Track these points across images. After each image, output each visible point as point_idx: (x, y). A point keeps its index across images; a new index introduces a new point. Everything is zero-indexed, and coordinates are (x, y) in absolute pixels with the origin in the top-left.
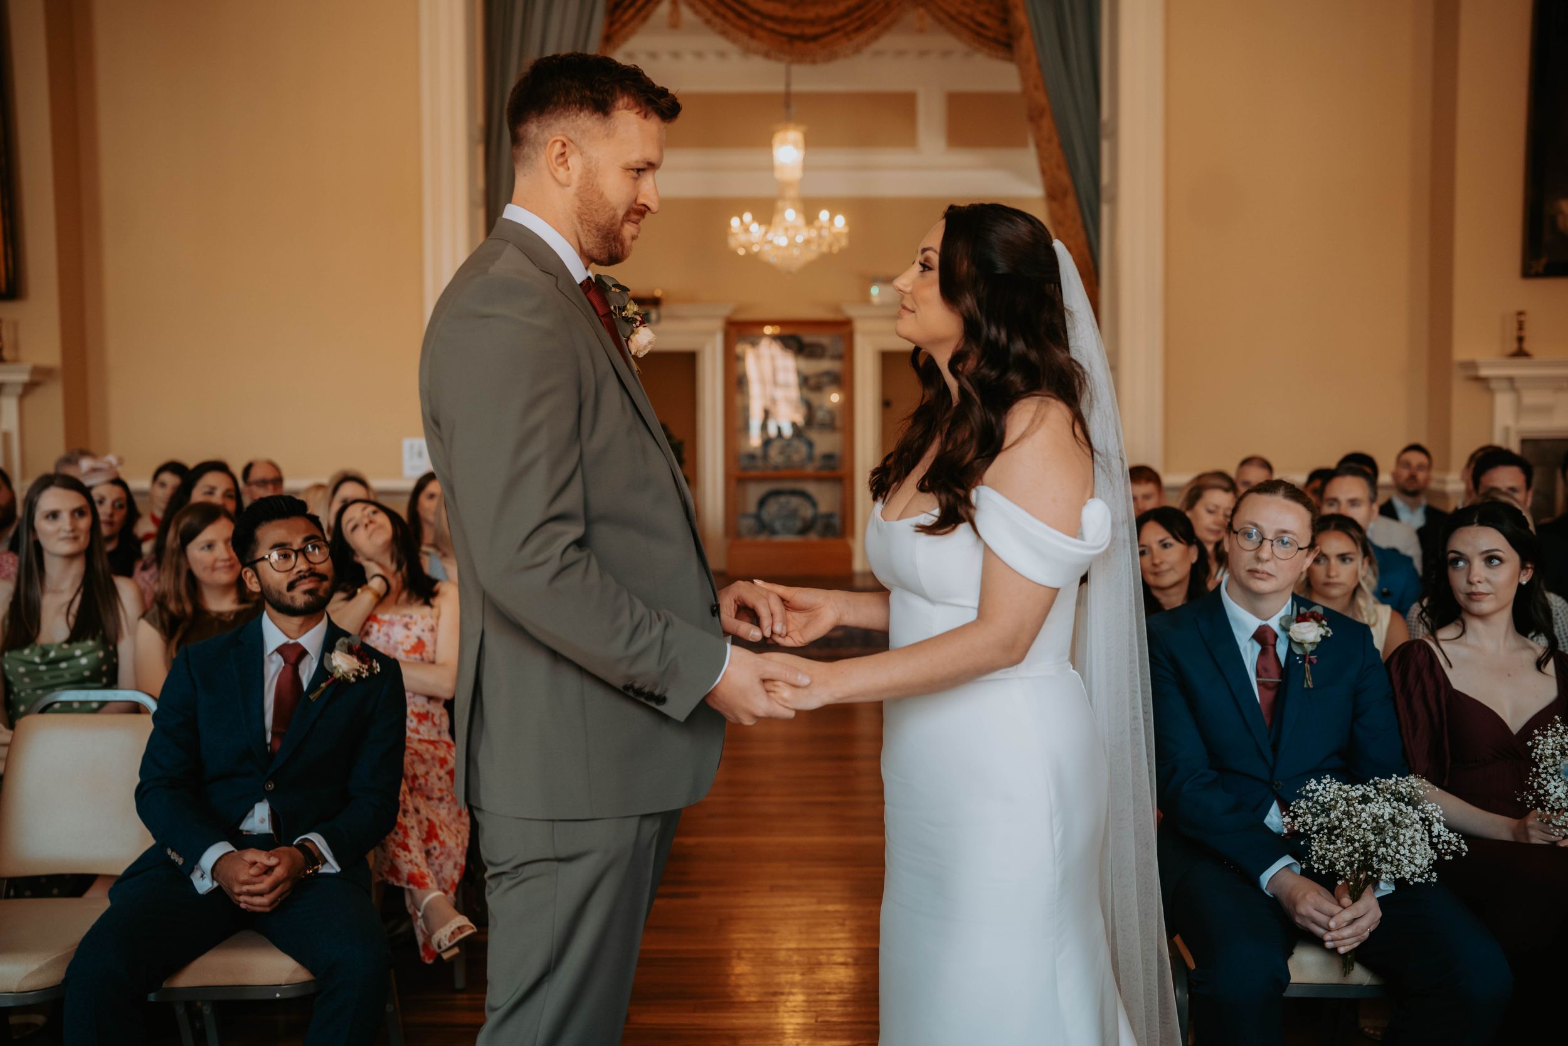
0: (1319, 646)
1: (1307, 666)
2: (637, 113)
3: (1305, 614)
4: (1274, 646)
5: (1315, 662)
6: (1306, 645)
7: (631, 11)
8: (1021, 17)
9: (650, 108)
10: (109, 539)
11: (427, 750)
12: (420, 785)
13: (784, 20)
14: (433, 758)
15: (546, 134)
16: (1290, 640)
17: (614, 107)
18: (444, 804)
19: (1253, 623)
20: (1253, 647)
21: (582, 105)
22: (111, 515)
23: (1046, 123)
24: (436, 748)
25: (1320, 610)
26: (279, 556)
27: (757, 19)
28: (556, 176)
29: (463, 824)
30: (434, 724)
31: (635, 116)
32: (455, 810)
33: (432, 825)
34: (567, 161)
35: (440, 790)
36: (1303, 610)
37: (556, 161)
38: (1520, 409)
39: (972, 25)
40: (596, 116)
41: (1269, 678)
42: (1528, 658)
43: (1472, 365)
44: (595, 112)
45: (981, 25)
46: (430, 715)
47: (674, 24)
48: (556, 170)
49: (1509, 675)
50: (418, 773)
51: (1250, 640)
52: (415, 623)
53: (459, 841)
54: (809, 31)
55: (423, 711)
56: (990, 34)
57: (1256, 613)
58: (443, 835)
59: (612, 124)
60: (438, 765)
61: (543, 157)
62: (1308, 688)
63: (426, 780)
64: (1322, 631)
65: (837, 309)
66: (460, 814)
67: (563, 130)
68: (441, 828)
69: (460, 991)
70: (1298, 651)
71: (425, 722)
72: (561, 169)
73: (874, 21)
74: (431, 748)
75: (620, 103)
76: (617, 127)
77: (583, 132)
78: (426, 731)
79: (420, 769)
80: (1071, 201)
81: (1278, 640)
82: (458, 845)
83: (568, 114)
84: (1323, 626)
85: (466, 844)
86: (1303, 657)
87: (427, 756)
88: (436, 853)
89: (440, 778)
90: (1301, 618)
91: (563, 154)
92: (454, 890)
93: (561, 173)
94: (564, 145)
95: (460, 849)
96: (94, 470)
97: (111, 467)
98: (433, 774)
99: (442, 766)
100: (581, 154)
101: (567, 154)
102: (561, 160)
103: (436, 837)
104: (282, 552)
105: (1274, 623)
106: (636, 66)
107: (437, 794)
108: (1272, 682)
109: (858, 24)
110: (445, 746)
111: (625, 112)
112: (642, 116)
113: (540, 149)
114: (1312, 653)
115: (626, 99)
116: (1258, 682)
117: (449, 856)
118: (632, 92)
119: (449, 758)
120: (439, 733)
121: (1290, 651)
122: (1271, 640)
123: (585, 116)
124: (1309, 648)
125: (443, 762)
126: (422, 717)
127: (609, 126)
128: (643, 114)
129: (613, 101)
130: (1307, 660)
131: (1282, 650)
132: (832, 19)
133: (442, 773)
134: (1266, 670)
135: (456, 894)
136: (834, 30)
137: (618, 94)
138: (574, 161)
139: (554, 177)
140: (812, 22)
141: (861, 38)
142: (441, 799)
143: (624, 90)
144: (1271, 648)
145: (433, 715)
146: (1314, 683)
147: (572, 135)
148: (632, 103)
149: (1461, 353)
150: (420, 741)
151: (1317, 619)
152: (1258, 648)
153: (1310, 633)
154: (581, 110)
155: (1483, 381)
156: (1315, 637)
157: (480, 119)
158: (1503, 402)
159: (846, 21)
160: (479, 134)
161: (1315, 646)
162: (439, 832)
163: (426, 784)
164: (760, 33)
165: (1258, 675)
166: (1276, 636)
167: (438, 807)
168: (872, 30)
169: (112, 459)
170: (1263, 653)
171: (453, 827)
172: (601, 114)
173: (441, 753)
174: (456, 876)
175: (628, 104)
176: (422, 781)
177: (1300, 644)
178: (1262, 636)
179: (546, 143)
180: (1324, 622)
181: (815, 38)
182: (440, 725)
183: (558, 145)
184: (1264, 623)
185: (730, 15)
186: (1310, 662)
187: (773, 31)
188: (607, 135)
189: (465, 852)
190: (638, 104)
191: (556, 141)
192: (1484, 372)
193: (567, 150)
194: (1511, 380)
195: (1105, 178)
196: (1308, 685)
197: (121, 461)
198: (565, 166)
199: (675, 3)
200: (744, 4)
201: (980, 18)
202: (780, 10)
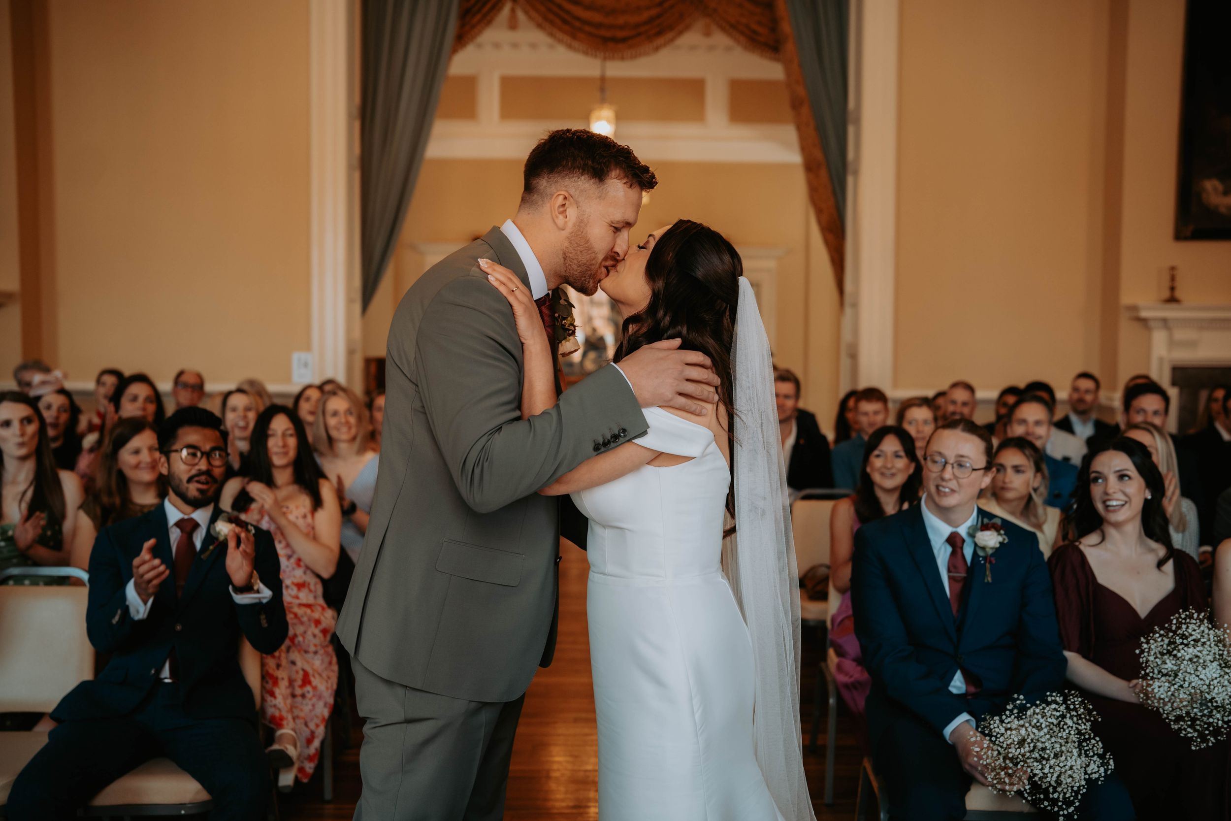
0: (997, 550)
1: (988, 565)
2: (625, 183)
3: (987, 524)
4: (962, 548)
5: (994, 562)
6: (987, 550)
7: (478, 17)
8: (786, 27)
9: (634, 181)
10: (55, 439)
11: (305, 613)
12: (299, 642)
13: (599, 26)
14: (309, 620)
15: (553, 188)
16: (976, 545)
17: (608, 176)
18: (318, 657)
19: (946, 530)
20: (946, 548)
21: (584, 170)
22: (57, 418)
23: (805, 110)
24: (312, 611)
25: (999, 522)
26: (188, 454)
27: (577, 24)
28: (556, 221)
29: (333, 671)
30: (310, 591)
31: (623, 185)
32: (327, 660)
33: (306, 674)
34: (566, 210)
35: (315, 645)
36: (986, 521)
37: (558, 209)
38: (1172, 344)
40: (593, 180)
41: (958, 573)
42: (1152, 559)
43: (1134, 308)
44: (593, 178)
45: (754, 32)
46: (307, 584)
47: (513, 25)
48: (557, 217)
49: (1138, 573)
50: (298, 633)
51: (943, 543)
52: (291, 512)
53: (329, 685)
54: (620, 34)
55: (300, 581)
56: (761, 39)
57: (949, 522)
58: (315, 681)
59: (605, 189)
60: (313, 625)
61: (548, 205)
62: (988, 582)
63: (304, 638)
64: (1000, 539)
66: (330, 663)
67: (566, 187)
68: (314, 676)
69: (328, 802)
70: (981, 553)
71: (303, 589)
72: (561, 217)
73: (671, 28)
74: (308, 611)
75: (614, 174)
76: (608, 192)
77: (582, 191)
78: (305, 597)
79: (300, 629)
80: (823, 172)
81: (965, 545)
82: (327, 688)
83: (572, 175)
84: (1000, 534)
85: (335, 687)
86: (985, 558)
87: (305, 619)
88: (309, 696)
89: (315, 636)
90: (985, 528)
91: (564, 205)
92: (324, 723)
93: (560, 220)
94: (565, 198)
95: (330, 691)
96: (44, 383)
97: (57, 380)
98: (309, 633)
99: (316, 626)
100: (577, 207)
101: (566, 206)
102: (561, 209)
103: (310, 683)
104: (191, 451)
105: (963, 531)
106: (629, 147)
107: (312, 649)
108: (960, 577)
109: (657, 29)
110: (319, 609)
111: (615, 181)
112: (628, 186)
113: (547, 199)
114: (992, 555)
115: (618, 171)
116: (950, 578)
117: (320, 697)
118: (623, 167)
119: (322, 618)
120: (315, 597)
121: (975, 555)
122: (959, 544)
123: (585, 179)
124: (990, 552)
125: (317, 622)
126: (300, 586)
127: (602, 189)
128: (629, 184)
129: (608, 171)
130: (988, 561)
131: (968, 552)
132: (637, 25)
133: (317, 631)
134: (955, 567)
135: (326, 727)
136: (639, 34)
137: (612, 167)
138: (572, 212)
139: (554, 221)
140: (622, 27)
141: (660, 41)
142: (316, 653)
143: (618, 164)
144: (959, 550)
145: (309, 584)
146: (992, 578)
147: (572, 192)
148: (622, 175)
149: (1127, 298)
150: (301, 605)
151: (997, 529)
152: (949, 549)
153: (991, 539)
154: (582, 175)
155: (1144, 321)
156: (995, 543)
157: (357, 99)
158: (1159, 338)
159: (648, 27)
160: (356, 112)
161: (994, 550)
162: (312, 679)
163: (304, 641)
164: (580, 35)
165: (949, 571)
166: (963, 541)
167: (313, 659)
168: (670, 35)
169: (57, 373)
170: (953, 554)
171: (325, 675)
172: (597, 180)
173: (316, 615)
174: (326, 713)
175: (619, 175)
176: (300, 639)
177: (983, 548)
178: (954, 540)
179: (553, 195)
180: (1002, 532)
181: (624, 40)
182: (316, 591)
183: (561, 198)
184: (954, 530)
186: (990, 562)
187: (590, 34)
188: (600, 197)
189: (333, 693)
190: (626, 176)
191: (558, 195)
192: (1144, 314)
193: (567, 202)
194: (1165, 321)
195: (851, 155)
196: (988, 580)
197: (66, 376)
198: (564, 215)
199: (513, 11)
200: (568, 12)
201: (754, 27)
202: (596, 17)
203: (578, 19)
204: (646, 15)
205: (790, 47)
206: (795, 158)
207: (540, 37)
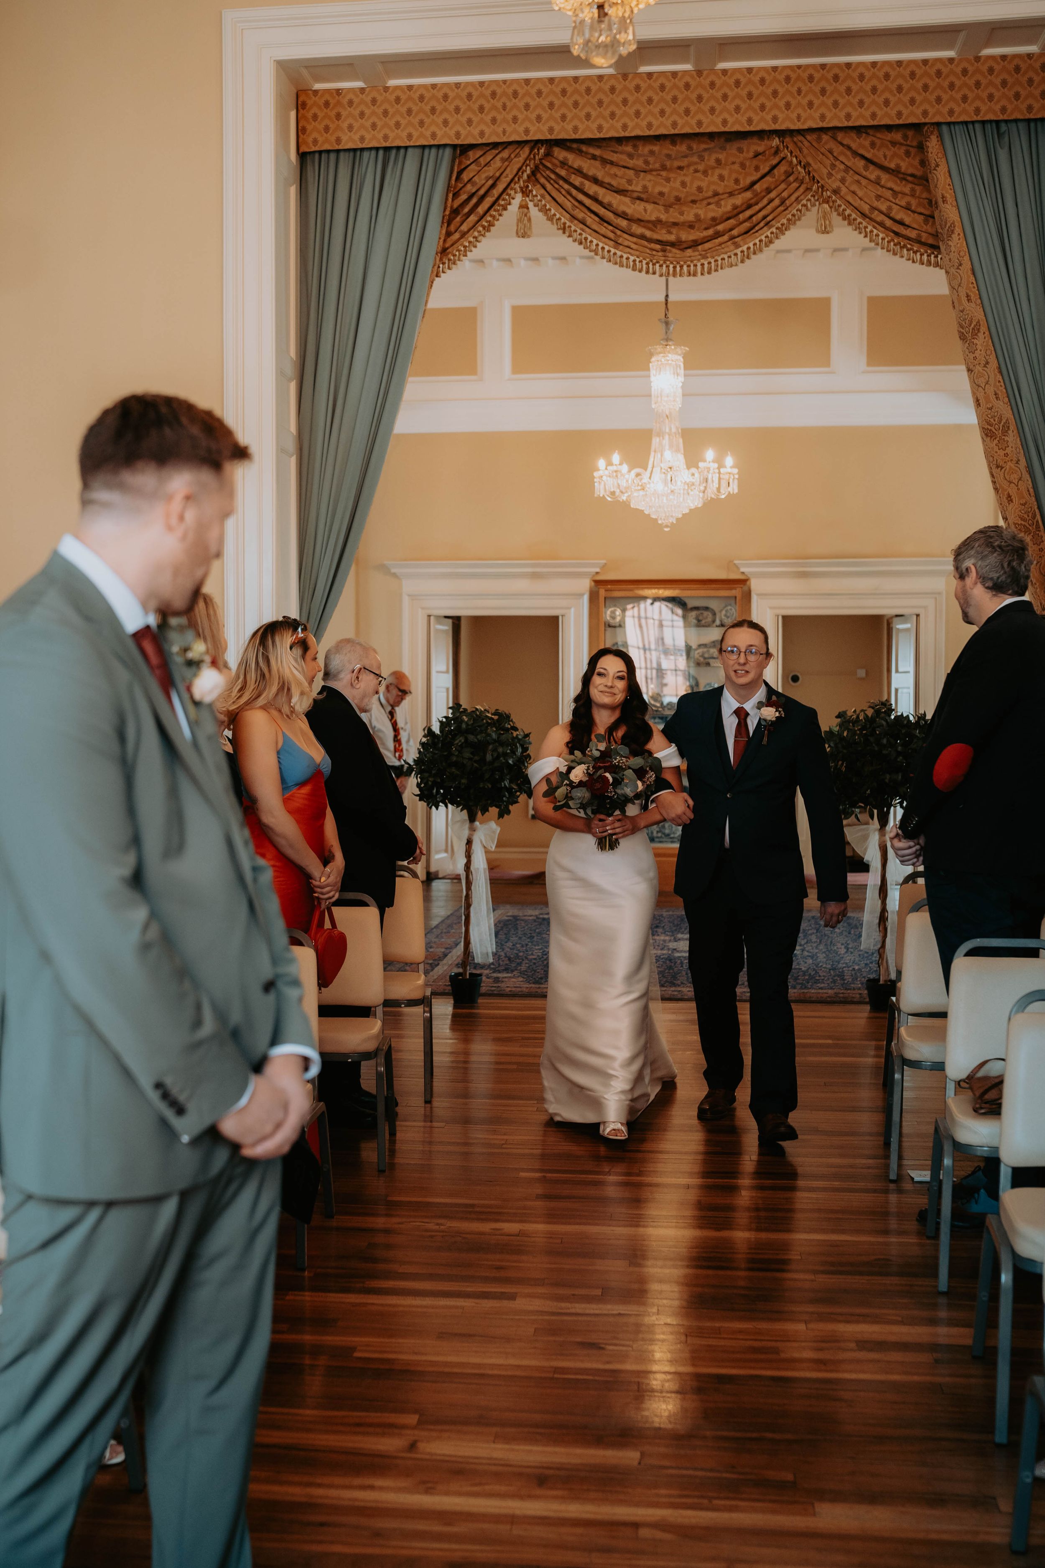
7: (473, 218)
8: (949, 212)
13: (657, 224)
23: (981, 340)
27: (624, 223)
39: (888, 223)
45: (901, 223)
47: (523, 233)
54: (687, 236)
56: (913, 234)
65: (731, 565)
80: (1012, 438)
105: (748, 706)
109: (747, 225)
131: (752, 724)
132: (715, 221)
136: (718, 235)
140: (691, 226)
157: (293, 352)
159: (732, 222)
160: (290, 370)
164: (626, 240)
178: (741, 714)
181: (695, 244)
185: (590, 219)
187: (643, 237)
199: (524, 207)
200: (607, 207)
201: (900, 215)
202: (652, 212)
203: (623, 216)
204: (727, 205)
205: (956, 242)
206: (968, 416)
207: (565, 245)
